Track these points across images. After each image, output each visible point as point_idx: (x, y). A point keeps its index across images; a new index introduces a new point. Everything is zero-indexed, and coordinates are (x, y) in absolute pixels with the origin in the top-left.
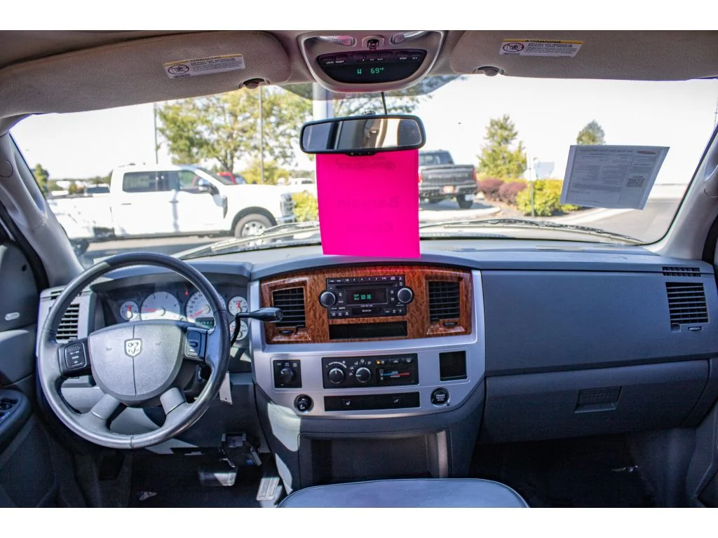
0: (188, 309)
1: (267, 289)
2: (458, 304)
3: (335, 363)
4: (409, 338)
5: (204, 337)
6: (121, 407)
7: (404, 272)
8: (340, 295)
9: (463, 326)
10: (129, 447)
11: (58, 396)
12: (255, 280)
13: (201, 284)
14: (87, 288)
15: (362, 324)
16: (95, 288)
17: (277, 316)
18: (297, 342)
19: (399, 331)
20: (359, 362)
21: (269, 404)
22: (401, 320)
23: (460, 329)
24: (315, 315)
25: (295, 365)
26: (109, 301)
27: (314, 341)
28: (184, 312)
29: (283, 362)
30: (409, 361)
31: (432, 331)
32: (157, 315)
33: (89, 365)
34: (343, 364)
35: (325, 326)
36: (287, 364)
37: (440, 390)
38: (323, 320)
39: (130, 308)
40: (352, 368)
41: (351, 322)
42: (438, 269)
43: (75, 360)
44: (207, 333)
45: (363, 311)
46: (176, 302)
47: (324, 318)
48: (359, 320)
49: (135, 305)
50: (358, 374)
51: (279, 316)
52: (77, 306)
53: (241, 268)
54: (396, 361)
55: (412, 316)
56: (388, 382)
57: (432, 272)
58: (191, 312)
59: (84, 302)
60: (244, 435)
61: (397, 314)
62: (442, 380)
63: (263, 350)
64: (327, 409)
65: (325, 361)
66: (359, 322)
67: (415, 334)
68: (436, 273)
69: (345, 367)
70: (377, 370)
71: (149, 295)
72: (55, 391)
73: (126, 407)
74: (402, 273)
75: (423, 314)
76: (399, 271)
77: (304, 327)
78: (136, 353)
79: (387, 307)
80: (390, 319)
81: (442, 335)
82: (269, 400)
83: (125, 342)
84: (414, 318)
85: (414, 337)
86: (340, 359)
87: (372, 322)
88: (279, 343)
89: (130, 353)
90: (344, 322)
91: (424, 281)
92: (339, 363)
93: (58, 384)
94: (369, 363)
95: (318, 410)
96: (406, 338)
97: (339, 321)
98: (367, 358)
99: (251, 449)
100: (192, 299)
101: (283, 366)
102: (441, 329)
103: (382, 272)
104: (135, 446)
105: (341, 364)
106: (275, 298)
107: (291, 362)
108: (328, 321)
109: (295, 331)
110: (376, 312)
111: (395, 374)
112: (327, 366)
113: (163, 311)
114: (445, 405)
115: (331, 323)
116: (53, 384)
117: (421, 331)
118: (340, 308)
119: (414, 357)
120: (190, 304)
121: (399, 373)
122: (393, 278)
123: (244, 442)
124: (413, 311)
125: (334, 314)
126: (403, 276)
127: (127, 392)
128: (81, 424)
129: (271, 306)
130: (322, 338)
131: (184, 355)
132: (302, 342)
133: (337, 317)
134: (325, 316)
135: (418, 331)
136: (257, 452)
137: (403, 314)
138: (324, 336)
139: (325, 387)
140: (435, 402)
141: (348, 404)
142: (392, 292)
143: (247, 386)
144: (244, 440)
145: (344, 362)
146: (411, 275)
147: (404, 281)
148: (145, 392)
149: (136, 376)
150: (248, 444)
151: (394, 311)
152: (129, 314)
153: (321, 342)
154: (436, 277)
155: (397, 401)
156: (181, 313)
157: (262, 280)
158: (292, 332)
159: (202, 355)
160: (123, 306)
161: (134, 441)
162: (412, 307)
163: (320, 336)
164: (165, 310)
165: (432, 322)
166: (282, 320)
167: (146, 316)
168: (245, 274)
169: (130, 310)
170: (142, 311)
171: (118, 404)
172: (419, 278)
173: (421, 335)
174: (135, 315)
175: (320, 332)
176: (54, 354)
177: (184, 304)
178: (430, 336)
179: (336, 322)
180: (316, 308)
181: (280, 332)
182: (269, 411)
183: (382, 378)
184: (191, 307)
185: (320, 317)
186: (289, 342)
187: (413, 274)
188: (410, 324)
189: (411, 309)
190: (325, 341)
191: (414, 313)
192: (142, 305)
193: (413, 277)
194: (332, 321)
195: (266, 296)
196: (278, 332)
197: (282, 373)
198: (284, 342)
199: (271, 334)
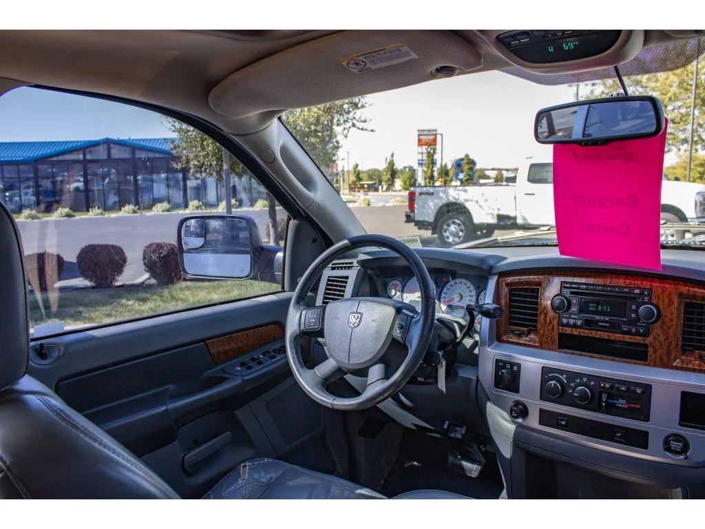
0: (443, 295)
1: (505, 285)
3: (555, 375)
4: (649, 365)
5: (409, 320)
7: (652, 286)
8: (574, 301)
10: (330, 406)
12: (495, 274)
15: (594, 338)
16: (362, 263)
17: (494, 314)
18: (525, 345)
19: (638, 354)
20: (581, 379)
21: (488, 403)
22: (641, 342)
24: (545, 319)
25: (515, 368)
27: (541, 347)
28: (438, 297)
29: (505, 363)
30: (639, 391)
31: (682, 362)
33: (322, 329)
34: (563, 378)
35: (554, 333)
36: (508, 366)
37: (677, 437)
38: (553, 326)
39: (395, 287)
40: (572, 385)
41: (582, 334)
42: (698, 288)
43: (313, 322)
44: (412, 318)
45: (600, 324)
48: (592, 333)
49: (400, 285)
50: (577, 393)
51: (496, 314)
52: (346, 277)
54: (623, 388)
55: (655, 339)
56: (611, 409)
57: (689, 290)
58: (444, 298)
59: (353, 275)
61: (638, 334)
62: (681, 425)
63: (489, 347)
64: (541, 423)
65: (546, 371)
66: (591, 336)
67: (658, 360)
68: (695, 292)
69: (566, 382)
70: (601, 393)
74: (648, 287)
75: (670, 340)
76: (646, 284)
77: (536, 330)
79: (625, 323)
80: (627, 338)
81: (694, 370)
82: (489, 399)
83: (351, 314)
84: (657, 342)
85: (655, 366)
86: (561, 372)
87: (606, 337)
88: (508, 342)
89: (351, 325)
90: (576, 332)
91: (676, 300)
92: (560, 376)
93: (297, 339)
94: (592, 383)
95: (533, 421)
96: (645, 365)
97: (568, 330)
98: (590, 377)
100: (448, 286)
101: (504, 367)
102: (694, 362)
103: (625, 282)
104: (335, 407)
107: (512, 364)
108: (558, 329)
109: (526, 333)
110: (614, 327)
111: (622, 403)
112: (547, 377)
114: (683, 457)
115: (561, 331)
116: (293, 339)
117: (666, 360)
118: (573, 316)
119: (647, 388)
120: (445, 290)
121: (628, 403)
122: (637, 291)
124: (658, 333)
125: (565, 321)
126: (650, 290)
127: (343, 359)
130: (550, 346)
131: (393, 335)
132: (529, 346)
133: (568, 325)
134: (555, 323)
135: (661, 359)
137: (645, 335)
138: (552, 343)
139: (541, 399)
140: (668, 448)
141: (563, 423)
142: (634, 307)
143: (471, 379)
145: (565, 376)
146: (660, 291)
147: (650, 296)
149: (351, 345)
151: (634, 330)
152: (393, 292)
153: (549, 349)
154: (694, 296)
155: (620, 435)
156: (436, 298)
157: (502, 275)
158: (524, 333)
159: (404, 338)
161: (335, 402)
162: (657, 329)
163: (548, 343)
165: (684, 351)
167: (407, 297)
168: (485, 267)
169: (395, 289)
170: (405, 291)
172: (670, 295)
173: (666, 364)
174: (398, 294)
175: (549, 339)
176: (298, 315)
177: (440, 290)
178: (677, 368)
179: (566, 330)
180: (547, 311)
181: (512, 331)
182: (487, 410)
183: (604, 404)
184: (446, 293)
185: (550, 322)
186: (518, 344)
187: (662, 290)
188: (652, 348)
189: (655, 331)
190: (553, 350)
191: (659, 336)
192: (405, 285)
193: (662, 293)
194: (562, 329)
195: (502, 292)
196: (510, 331)
197: (500, 373)
198: (513, 343)
199: (502, 332)
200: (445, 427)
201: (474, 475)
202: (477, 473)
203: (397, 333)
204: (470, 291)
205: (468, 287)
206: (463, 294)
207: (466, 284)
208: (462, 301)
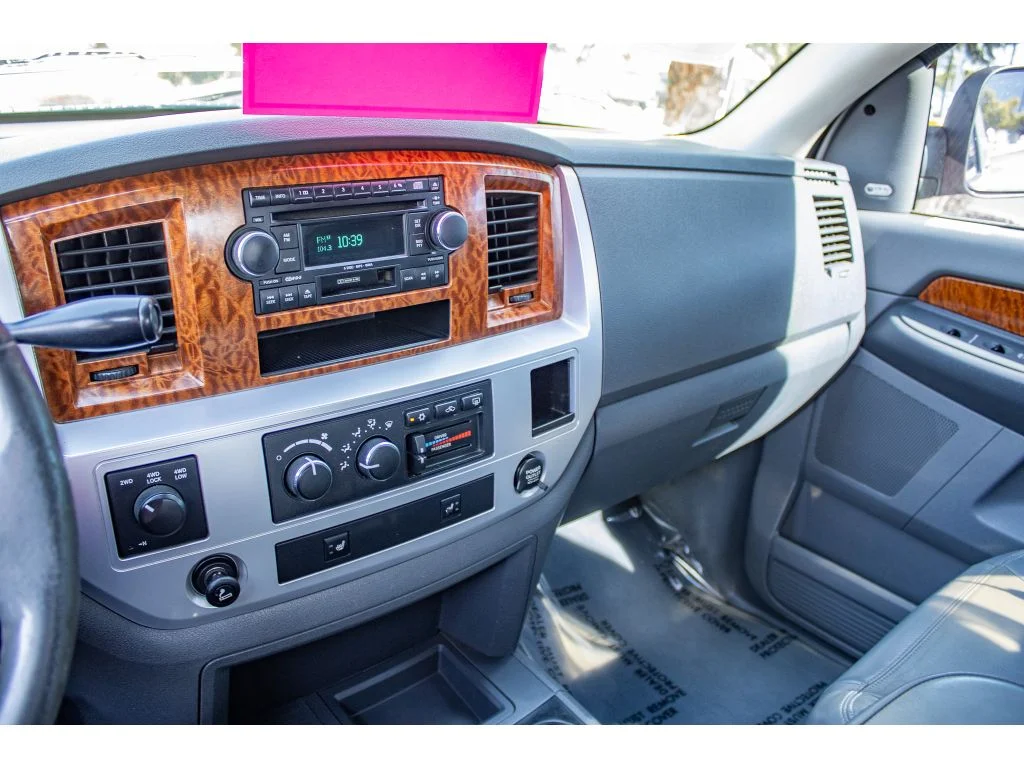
1: (37, 240)
3: (298, 443)
4: (453, 343)
7: (442, 168)
8: (287, 238)
9: (549, 300)
18: (161, 400)
20: (364, 426)
22: (437, 297)
23: (542, 307)
24: (215, 308)
25: (181, 473)
27: (214, 387)
30: (476, 402)
31: (494, 318)
34: (322, 441)
35: (246, 339)
36: (154, 477)
37: (529, 460)
38: (241, 321)
40: (347, 448)
41: (320, 319)
47: (242, 313)
48: (341, 309)
50: (371, 464)
54: (451, 408)
55: (460, 283)
56: (435, 464)
61: (432, 282)
62: (534, 434)
64: (283, 577)
65: (272, 442)
66: (341, 315)
67: (465, 328)
69: (329, 448)
70: (411, 439)
74: (437, 171)
76: (432, 165)
79: (408, 264)
80: (415, 298)
84: (464, 289)
85: (463, 340)
86: (312, 429)
88: (99, 410)
90: (303, 317)
91: (481, 191)
92: (312, 441)
94: (389, 425)
96: (449, 344)
97: (284, 319)
101: (142, 486)
102: (505, 310)
103: (394, 168)
105: (318, 442)
106: (68, 263)
107: (166, 468)
108: (257, 322)
109: (143, 366)
110: (373, 281)
111: (442, 441)
112: (279, 458)
114: (538, 488)
115: (263, 328)
117: (477, 320)
118: (289, 279)
119: (486, 388)
121: (450, 435)
122: (418, 185)
124: (464, 270)
125: (270, 298)
126: (441, 177)
130: (239, 376)
132: (176, 397)
133: (280, 306)
134: (245, 308)
135: (471, 321)
137: (441, 281)
138: (245, 368)
139: (275, 520)
140: (524, 486)
141: (340, 547)
142: (418, 224)
145: (325, 436)
146: (458, 178)
147: (442, 192)
151: (424, 276)
153: (238, 387)
154: (503, 181)
155: (451, 507)
158: (136, 369)
162: (461, 261)
163: (233, 371)
165: (491, 293)
172: (474, 183)
173: (477, 330)
175: (234, 358)
178: (494, 331)
179: (279, 320)
180: (217, 285)
181: (93, 377)
183: (422, 459)
185: (232, 311)
186: (135, 404)
187: (461, 174)
188: (457, 305)
189: (459, 268)
190: (249, 384)
191: (466, 275)
193: (462, 181)
194: (268, 321)
195: (37, 259)
196: (88, 377)
197: (147, 507)
198: (116, 408)
199: (69, 387)
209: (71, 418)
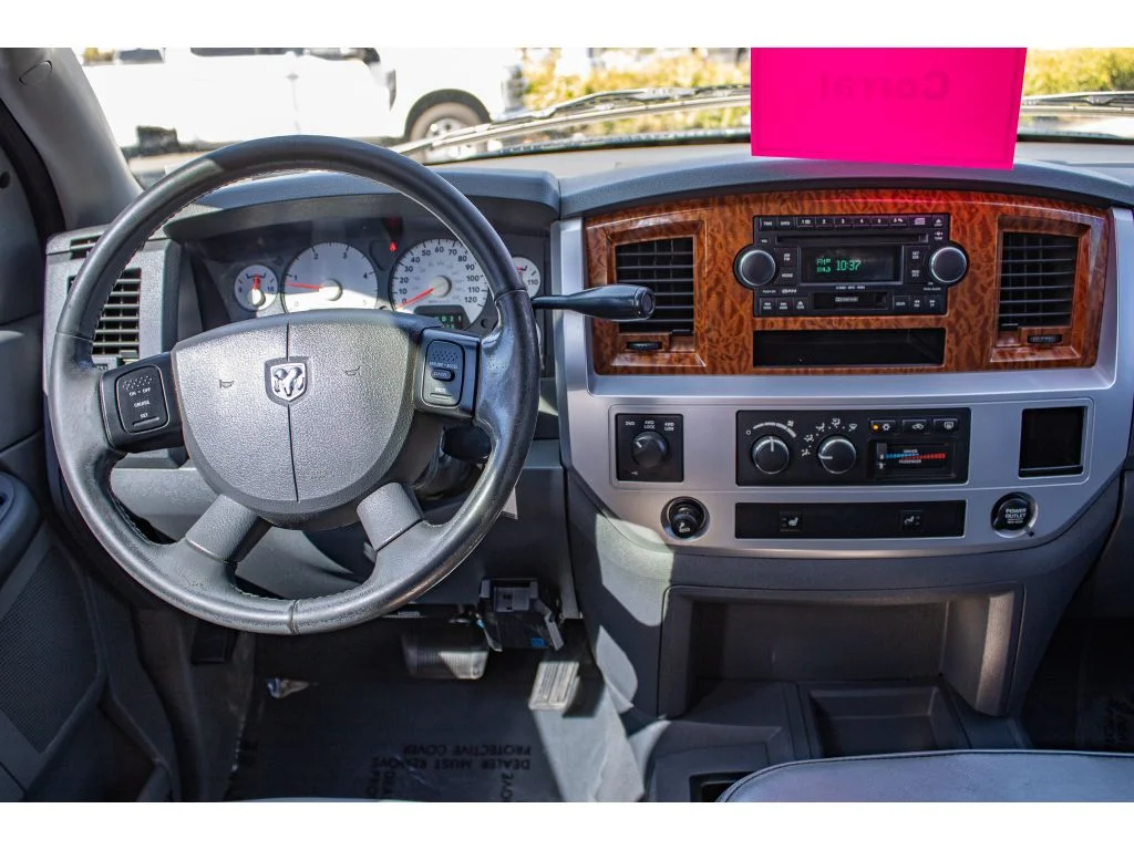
0: (397, 286)
1: (604, 242)
2: (1070, 291)
3: (767, 424)
4: (947, 370)
5: (471, 356)
6: (258, 527)
7: (948, 205)
8: (787, 257)
9: (1078, 348)
10: (285, 630)
11: (103, 500)
12: (572, 217)
13: (462, 219)
14: (160, 233)
15: (836, 331)
16: (176, 232)
17: (641, 308)
18: (672, 371)
19: (923, 351)
20: (828, 423)
21: (599, 517)
22: (932, 325)
23: (1069, 352)
24: (721, 305)
25: (670, 426)
26: (211, 265)
27: (714, 369)
28: (386, 292)
29: (641, 419)
30: (949, 426)
31: (1002, 354)
32: (323, 298)
33: (177, 423)
34: (788, 427)
35: (743, 334)
36: (650, 424)
37: (1012, 499)
38: (741, 320)
39: (259, 281)
40: (810, 438)
41: (810, 327)
42: (1030, 202)
43: (142, 409)
44: (478, 347)
45: (838, 299)
46: (368, 267)
47: (742, 313)
48: (830, 322)
49: (271, 275)
50: (826, 454)
51: (646, 309)
52: (136, 273)
53: (540, 184)
54: (918, 426)
55: (958, 315)
56: (896, 473)
57: (1017, 209)
58: (404, 291)
59: (151, 263)
60: (534, 587)
61: (925, 310)
62: (1022, 474)
63: (592, 389)
64: (739, 534)
66: (829, 327)
67: (963, 359)
68: (1028, 211)
69: (794, 435)
70: (872, 445)
71: (304, 250)
72: (96, 487)
73: (270, 525)
74: (942, 209)
75: (986, 313)
76: (938, 204)
77: (690, 334)
78: (296, 393)
79: (900, 291)
80: (905, 322)
81: (1026, 366)
82: (599, 507)
83: (268, 366)
84: (962, 321)
85: (958, 369)
86: (782, 416)
87: (861, 327)
88: (627, 371)
89: (282, 395)
90: (794, 324)
91: (995, 232)
92: (779, 425)
93: (101, 468)
94: (853, 427)
95: (718, 534)
96: (939, 371)
97: (778, 323)
98: (846, 416)
99: (547, 618)
100: (407, 261)
101: (640, 429)
102: (1019, 350)
103: (895, 204)
104: (302, 629)
105: (784, 427)
106: (620, 261)
107: (660, 420)
108: (754, 324)
109: (666, 344)
110: (870, 302)
111: (910, 456)
112: (748, 432)
113: (336, 290)
114: (1023, 532)
115: (758, 328)
116: (90, 468)
117: (977, 353)
118: (785, 291)
119: (963, 415)
120: (400, 272)
121: (921, 452)
122: (920, 221)
123: (532, 602)
124: (964, 303)
125: (768, 306)
126: (947, 215)
127: (276, 493)
128: (163, 571)
129: (611, 282)
130: (735, 363)
131: (417, 401)
132: (683, 371)
133: (775, 312)
134: (745, 310)
135: (970, 353)
136: (557, 621)
137: (939, 310)
138: (740, 358)
139: (738, 483)
140: (1002, 525)
141: (793, 523)
142: (916, 255)
143: (548, 472)
144: (534, 595)
145: (791, 423)
146: (966, 215)
147: (946, 229)
148: (319, 494)
149: (296, 453)
150: (540, 606)
151: (917, 304)
152: (256, 296)
153: (733, 372)
154: (1025, 221)
155: (912, 519)
156: (380, 296)
157: (588, 217)
158: (660, 345)
159: (467, 401)
160: (242, 276)
161: (298, 617)
162: (961, 293)
163: (731, 359)
164: (341, 289)
165: (1003, 330)
166: (653, 317)
167: (298, 302)
168: (550, 201)
169: (259, 288)
170: (287, 288)
171: (252, 520)
172: (983, 223)
173: (976, 363)
174: (270, 298)
175: (732, 348)
176: (89, 397)
177: (387, 273)
178: (997, 367)
179: (772, 324)
180: (724, 289)
181: (630, 345)
182: (599, 533)
183: (881, 465)
184: (405, 280)
185: (734, 311)
186: (652, 371)
187: (970, 213)
188: (953, 335)
189: (958, 299)
190: (742, 371)
191: (966, 308)
192: (285, 274)
193: (970, 220)
194: (763, 322)
195: (600, 256)
196: (625, 345)
197: (638, 443)
198: (639, 371)
199: (610, 349)
200: (485, 594)
201: (474, 673)
202: (481, 669)
203: (435, 393)
204: (468, 267)
205: (460, 259)
206: (453, 278)
207: (453, 252)
208: (454, 292)
209: (608, 373)
